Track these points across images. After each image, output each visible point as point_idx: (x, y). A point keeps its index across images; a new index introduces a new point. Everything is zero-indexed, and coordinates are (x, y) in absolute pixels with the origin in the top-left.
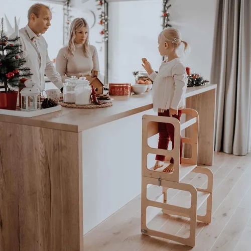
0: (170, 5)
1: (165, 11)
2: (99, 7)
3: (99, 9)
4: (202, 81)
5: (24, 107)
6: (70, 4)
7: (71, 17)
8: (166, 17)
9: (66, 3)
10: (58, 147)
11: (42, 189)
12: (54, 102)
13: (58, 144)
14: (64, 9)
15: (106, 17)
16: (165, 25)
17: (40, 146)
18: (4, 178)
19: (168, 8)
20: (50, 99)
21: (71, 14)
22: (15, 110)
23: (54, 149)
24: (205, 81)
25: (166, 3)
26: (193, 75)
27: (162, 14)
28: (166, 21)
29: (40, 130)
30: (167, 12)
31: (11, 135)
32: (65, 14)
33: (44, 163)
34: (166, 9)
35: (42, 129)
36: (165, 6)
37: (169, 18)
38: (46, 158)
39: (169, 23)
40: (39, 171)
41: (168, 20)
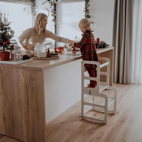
0: (89, 5)
1: (86, 8)
2: (51, 6)
3: (51, 8)
4: (106, 45)
5: (14, 60)
6: (35, 5)
7: (36, 12)
8: (87, 12)
9: (33, 5)
10: (32, 79)
11: (24, 100)
12: (29, 57)
13: (32, 78)
14: (32, 8)
15: (55, 12)
16: (87, 15)
17: (22, 79)
18: (5, 96)
19: (88, 6)
20: (27, 55)
21: (36, 10)
22: (9, 61)
23: (30, 80)
24: (108, 45)
25: (87, 3)
26: (101, 42)
27: (85, 10)
28: (87, 13)
29: (23, 71)
30: (87, 9)
31: (7, 74)
32: (32, 11)
33: (25, 87)
34: (87, 7)
35: (23, 70)
36: (86, 5)
37: (89, 12)
38: (26, 85)
39: (88, 14)
40: (23, 92)
41: (88, 13)
